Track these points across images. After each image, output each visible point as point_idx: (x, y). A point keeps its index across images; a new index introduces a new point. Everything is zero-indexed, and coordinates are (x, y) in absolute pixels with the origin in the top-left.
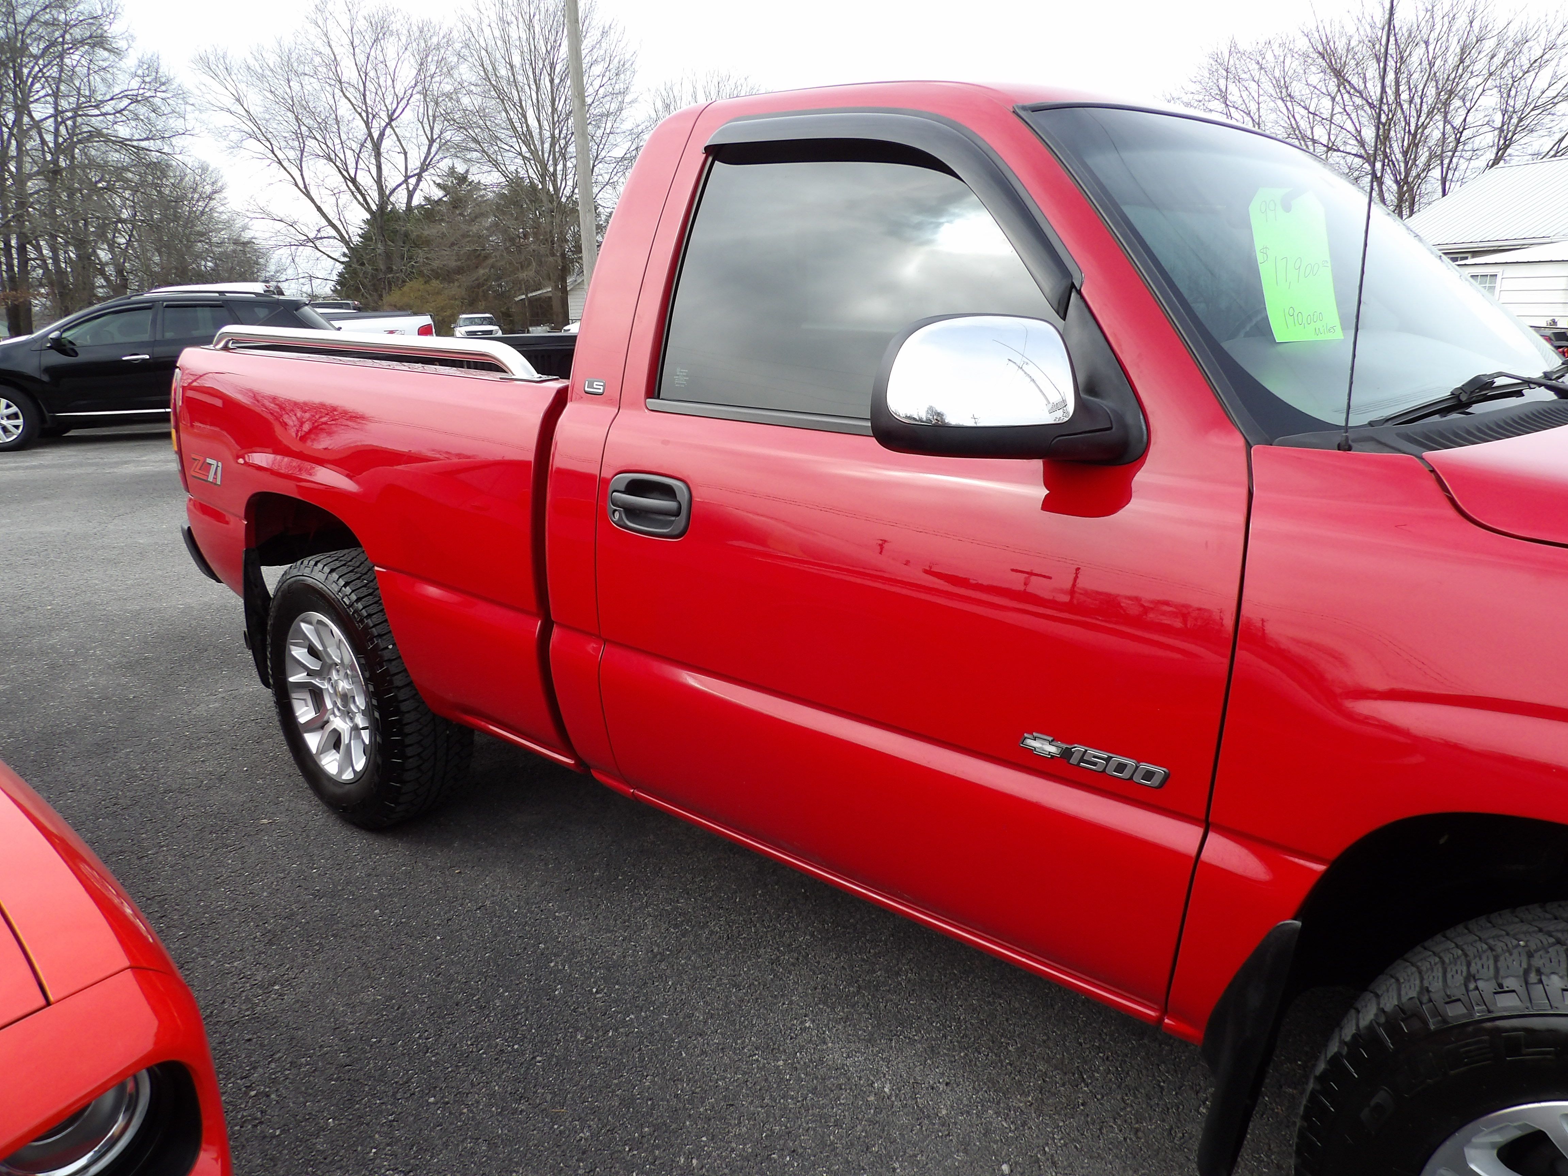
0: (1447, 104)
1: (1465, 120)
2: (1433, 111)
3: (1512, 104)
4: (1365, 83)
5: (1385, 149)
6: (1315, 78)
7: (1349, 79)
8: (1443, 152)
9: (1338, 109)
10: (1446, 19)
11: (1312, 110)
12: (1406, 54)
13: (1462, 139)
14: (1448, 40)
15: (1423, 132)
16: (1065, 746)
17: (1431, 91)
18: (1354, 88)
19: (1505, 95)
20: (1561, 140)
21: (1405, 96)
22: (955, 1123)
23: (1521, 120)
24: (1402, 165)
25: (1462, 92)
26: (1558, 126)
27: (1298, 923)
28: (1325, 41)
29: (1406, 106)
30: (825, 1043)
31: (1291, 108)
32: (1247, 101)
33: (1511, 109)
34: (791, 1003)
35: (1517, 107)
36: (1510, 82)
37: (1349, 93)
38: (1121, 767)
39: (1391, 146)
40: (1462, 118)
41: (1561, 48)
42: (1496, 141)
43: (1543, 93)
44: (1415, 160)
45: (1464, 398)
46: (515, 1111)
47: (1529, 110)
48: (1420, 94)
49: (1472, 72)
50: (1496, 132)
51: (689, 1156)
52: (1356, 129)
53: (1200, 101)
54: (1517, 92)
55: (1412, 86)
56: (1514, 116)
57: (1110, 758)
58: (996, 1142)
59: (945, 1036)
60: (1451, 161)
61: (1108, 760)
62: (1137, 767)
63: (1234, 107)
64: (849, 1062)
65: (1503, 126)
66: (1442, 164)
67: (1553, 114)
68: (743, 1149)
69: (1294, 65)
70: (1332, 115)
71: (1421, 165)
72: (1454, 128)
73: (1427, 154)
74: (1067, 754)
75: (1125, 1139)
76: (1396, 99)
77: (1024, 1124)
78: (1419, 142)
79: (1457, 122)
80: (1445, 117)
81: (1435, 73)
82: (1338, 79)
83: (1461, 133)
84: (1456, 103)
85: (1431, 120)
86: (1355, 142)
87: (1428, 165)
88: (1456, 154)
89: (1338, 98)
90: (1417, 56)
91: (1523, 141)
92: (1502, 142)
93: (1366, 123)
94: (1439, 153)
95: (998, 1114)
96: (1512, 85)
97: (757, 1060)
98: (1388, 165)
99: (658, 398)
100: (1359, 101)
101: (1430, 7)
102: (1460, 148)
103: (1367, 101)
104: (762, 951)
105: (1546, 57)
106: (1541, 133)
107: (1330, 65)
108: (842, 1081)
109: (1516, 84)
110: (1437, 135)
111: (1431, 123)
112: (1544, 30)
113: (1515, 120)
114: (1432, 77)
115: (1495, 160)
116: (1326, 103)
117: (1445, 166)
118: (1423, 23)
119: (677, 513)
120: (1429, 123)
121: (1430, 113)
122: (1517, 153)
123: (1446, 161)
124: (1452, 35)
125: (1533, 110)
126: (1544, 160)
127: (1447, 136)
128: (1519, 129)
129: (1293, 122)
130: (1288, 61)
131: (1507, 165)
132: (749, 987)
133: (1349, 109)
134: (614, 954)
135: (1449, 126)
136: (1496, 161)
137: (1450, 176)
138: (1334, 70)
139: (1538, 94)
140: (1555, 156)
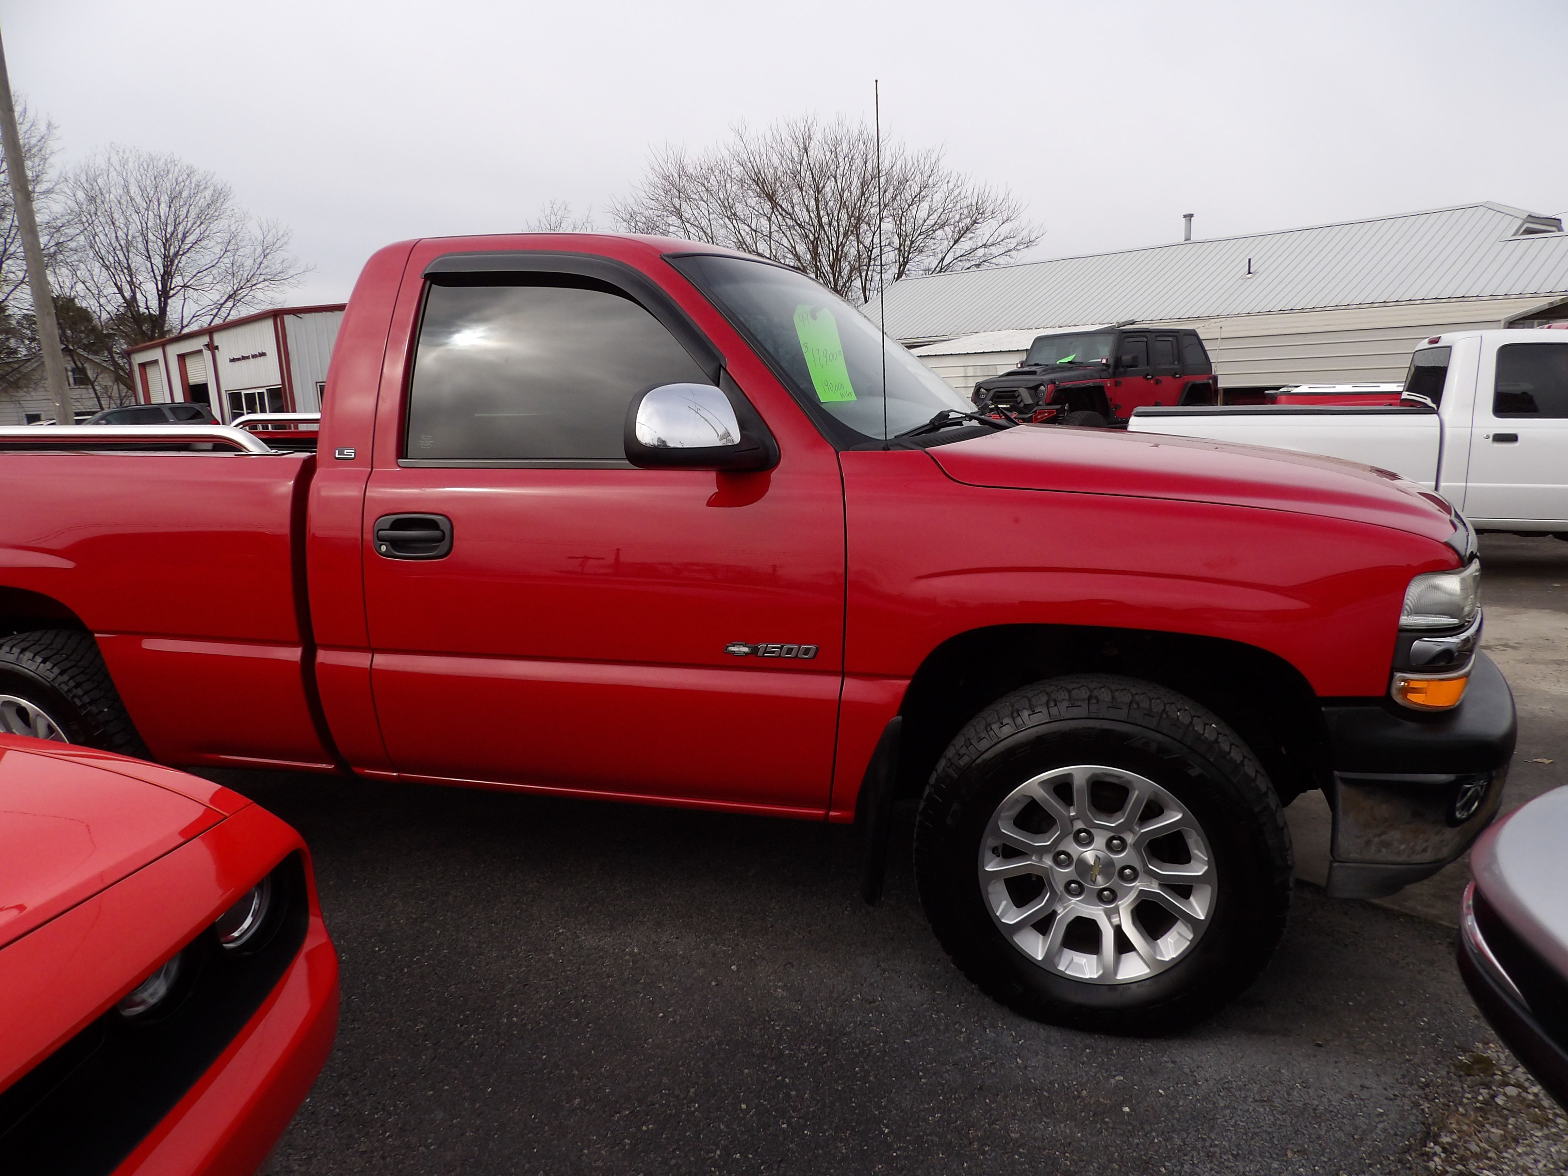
0: (857, 227)
1: (872, 240)
2: (848, 233)
3: (904, 229)
4: (793, 207)
5: (816, 263)
6: (753, 201)
7: (780, 203)
8: (860, 266)
9: (774, 228)
10: (846, 159)
11: (753, 227)
12: (821, 185)
13: (873, 257)
14: (850, 177)
15: (842, 250)
16: (753, 646)
17: (844, 216)
18: (785, 211)
19: (898, 222)
20: (943, 259)
21: (825, 220)
22: (691, 956)
23: (912, 242)
24: (831, 276)
25: (867, 218)
26: (940, 248)
27: (900, 718)
28: (756, 170)
29: (826, 228)
30: (578, 937)
31: (736, 225)
32: (699, 218)
33: (904, 233)
34: (541, 923)
35: (908, 231)
36: (900, 212)
37: (781, 214)
38: (790, 651)
39: (820, 261)
40: (870, 239)
41: (932, 187)
42: (897, 258)
43: (925, 221)
44: (840, 273)
45: (936, 424)
46: (353, 1029)
47: (917, 235)
48: (836, 218)
49: (872, 203)
50: (896, 252)
51: (509, 1017)
52: (792, 245)
53: (659, 216)
54: (906, 220)
55: (829, 212)
56: (907, 239)
57: (782, 647)
58: (722, 958)
59: (664, 915)
60: (867, 274)
61: (781, 648)
62: (799, 648)
63: (688, 222)
64: (601, 943)
65: (900, 246)
66: (861, 277)
67: (934, 239)
68: (548, 1004)
69: (733, 188)
70: (770, 233)
71: (845, 277)
72: (865, 247)
73: (848, 267)
74: (755, 651)
75: (804, 937)
76: (818, 221)
77: (737, 945)
78: (841, 258)
79: (867, 242)
80: (858, 238)
81: (845, 202)
82: (772, 203)
83: (871, 251)
84: (864, 227)
85: (847, 240)
86: (792, 256)
87: (850, 277)
88: (871, 268)
89: (773, 218)
90: (829, 188)
91: (916, 259)
92: (901, 259)
93: (798, 240)
94: (857, 266)
95: (718, 944)
96: (902, 214)
97: (532, 958)
98: (820, 276)
99: (406, 458)
100: (791, 223)
101: (833, 149)
102: (872, 263)
103: (797, 223)
104: (503, 899)
105: (923, 194)
106: (927, 253)
107: (763, 189)
108: (601, 954)
109: (905, 214)
110: (853, 252)
111: (848, 243)
112: (918, 173)
113: (908, 243)
114: (843, 205)
115: (898, 274)
116: (764, 222)
117: (864, 278)
118: (830, 161)
119: (442, 539)
120: (846, 243)
121: (846, 235)
122: (913, 269)
123: (864, 274)
124: (852, 172)
125: (919, 235)
126: (933, 275)
127: (861, 254)
128: (912, 249)
129: (740, 238)
130: (728, 186)
131: (908, 278)
132: (504, 921)
133: (784, 228)
134: (379, 926)
135: (861, 246)
136: (900, 275)
137: (868, 286)
138: (767, 195)
139: (921, 222)
140: (940, 272)
